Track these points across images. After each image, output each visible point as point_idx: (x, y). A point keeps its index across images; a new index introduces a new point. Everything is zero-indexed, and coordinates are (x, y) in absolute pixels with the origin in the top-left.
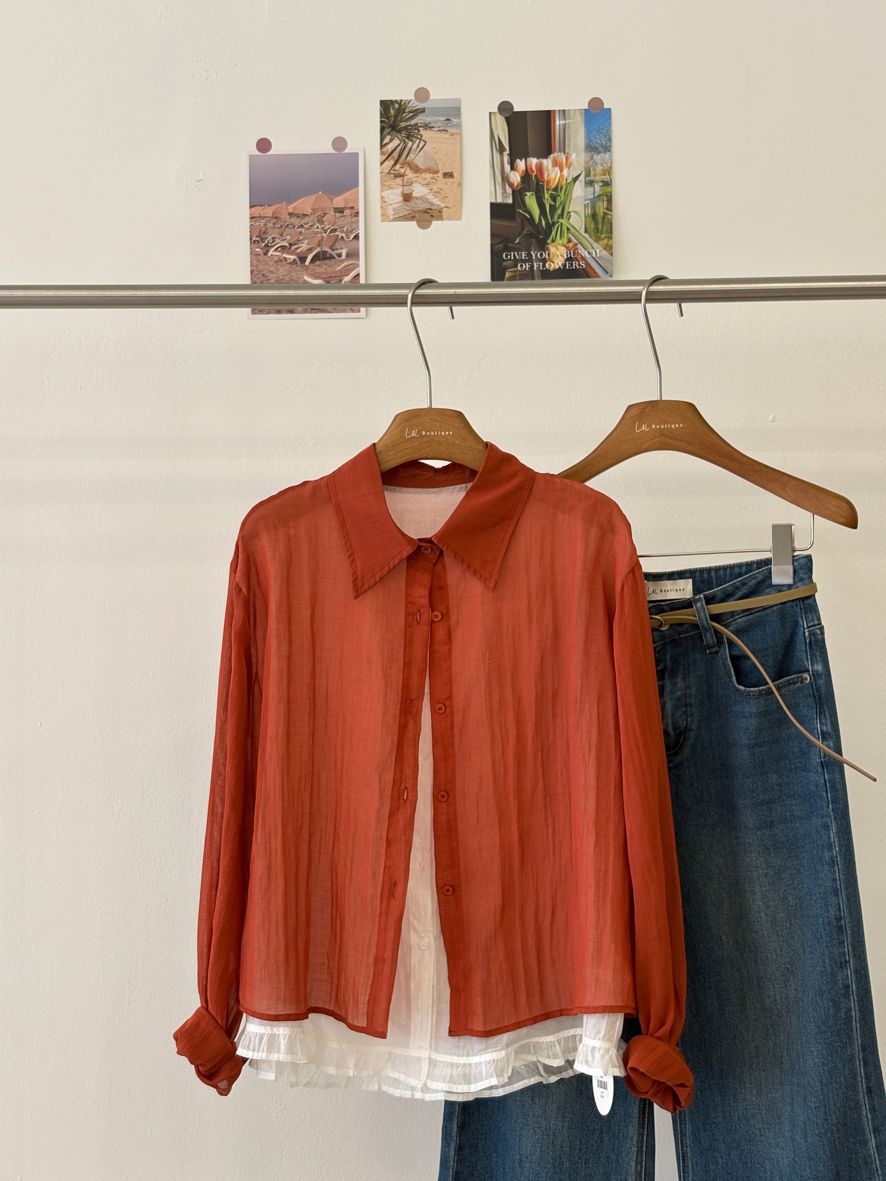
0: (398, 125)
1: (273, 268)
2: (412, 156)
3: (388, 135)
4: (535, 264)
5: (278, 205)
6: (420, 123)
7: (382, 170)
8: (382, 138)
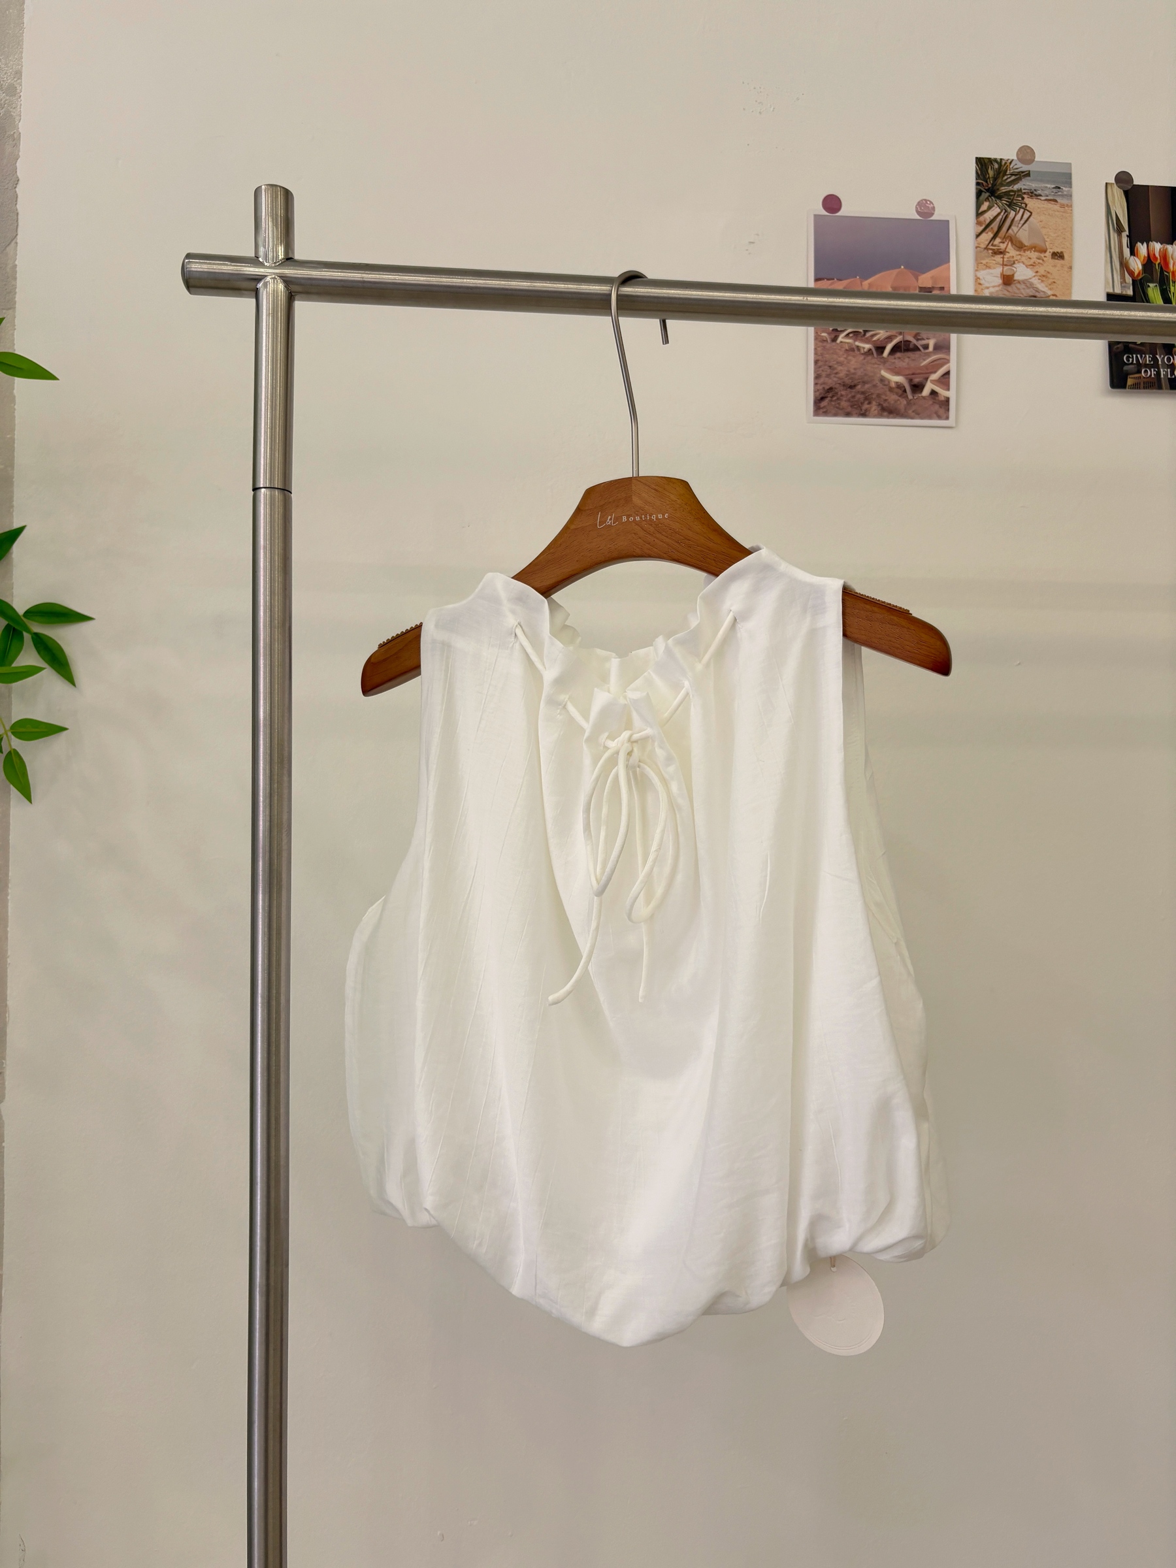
0: (998, 189)
1: (842, 359)
2: (1014, 228)
3: (986, 200)
4: (1162, 370)
5: (852, 279)
6: (1024, 189)
7: (978, 244)
8: (978, 205)
